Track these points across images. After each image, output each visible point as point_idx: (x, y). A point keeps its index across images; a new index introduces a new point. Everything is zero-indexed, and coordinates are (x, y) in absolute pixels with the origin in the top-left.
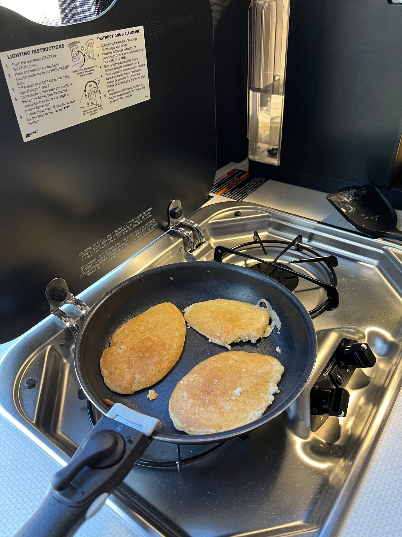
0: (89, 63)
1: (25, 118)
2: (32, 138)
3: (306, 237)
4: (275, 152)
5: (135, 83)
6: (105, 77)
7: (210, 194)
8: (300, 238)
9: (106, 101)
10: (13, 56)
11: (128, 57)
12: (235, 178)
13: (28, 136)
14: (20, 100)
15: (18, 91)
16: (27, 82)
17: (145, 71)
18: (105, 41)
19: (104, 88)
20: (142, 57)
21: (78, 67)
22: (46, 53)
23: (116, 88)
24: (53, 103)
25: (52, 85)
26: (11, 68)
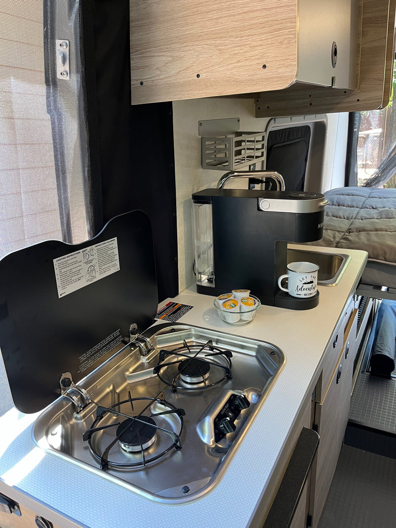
0: (91, 258)
1: (61, 286)
2: (63, 296)
3: (214, 341)
4: (211, 280)
5: (112, 263)
6: (98, 263)
7: (155, 319)
8: (210, 342)
9: (98, 274)
10: (59, 260)
11: (109, 252)
12: (171, 308)
13: (61, 295)
14: (60, 279)
15: (59, 275)
16: (63, 271)
17: (117, 257)
18: (99, 247)
19: (97, 268)
20: (116, 251)
21: (86, 261)
22: (72, 257)
23: (103, 267)
24: (73, 278)
25: (74, 270)
26: (58, 265)
